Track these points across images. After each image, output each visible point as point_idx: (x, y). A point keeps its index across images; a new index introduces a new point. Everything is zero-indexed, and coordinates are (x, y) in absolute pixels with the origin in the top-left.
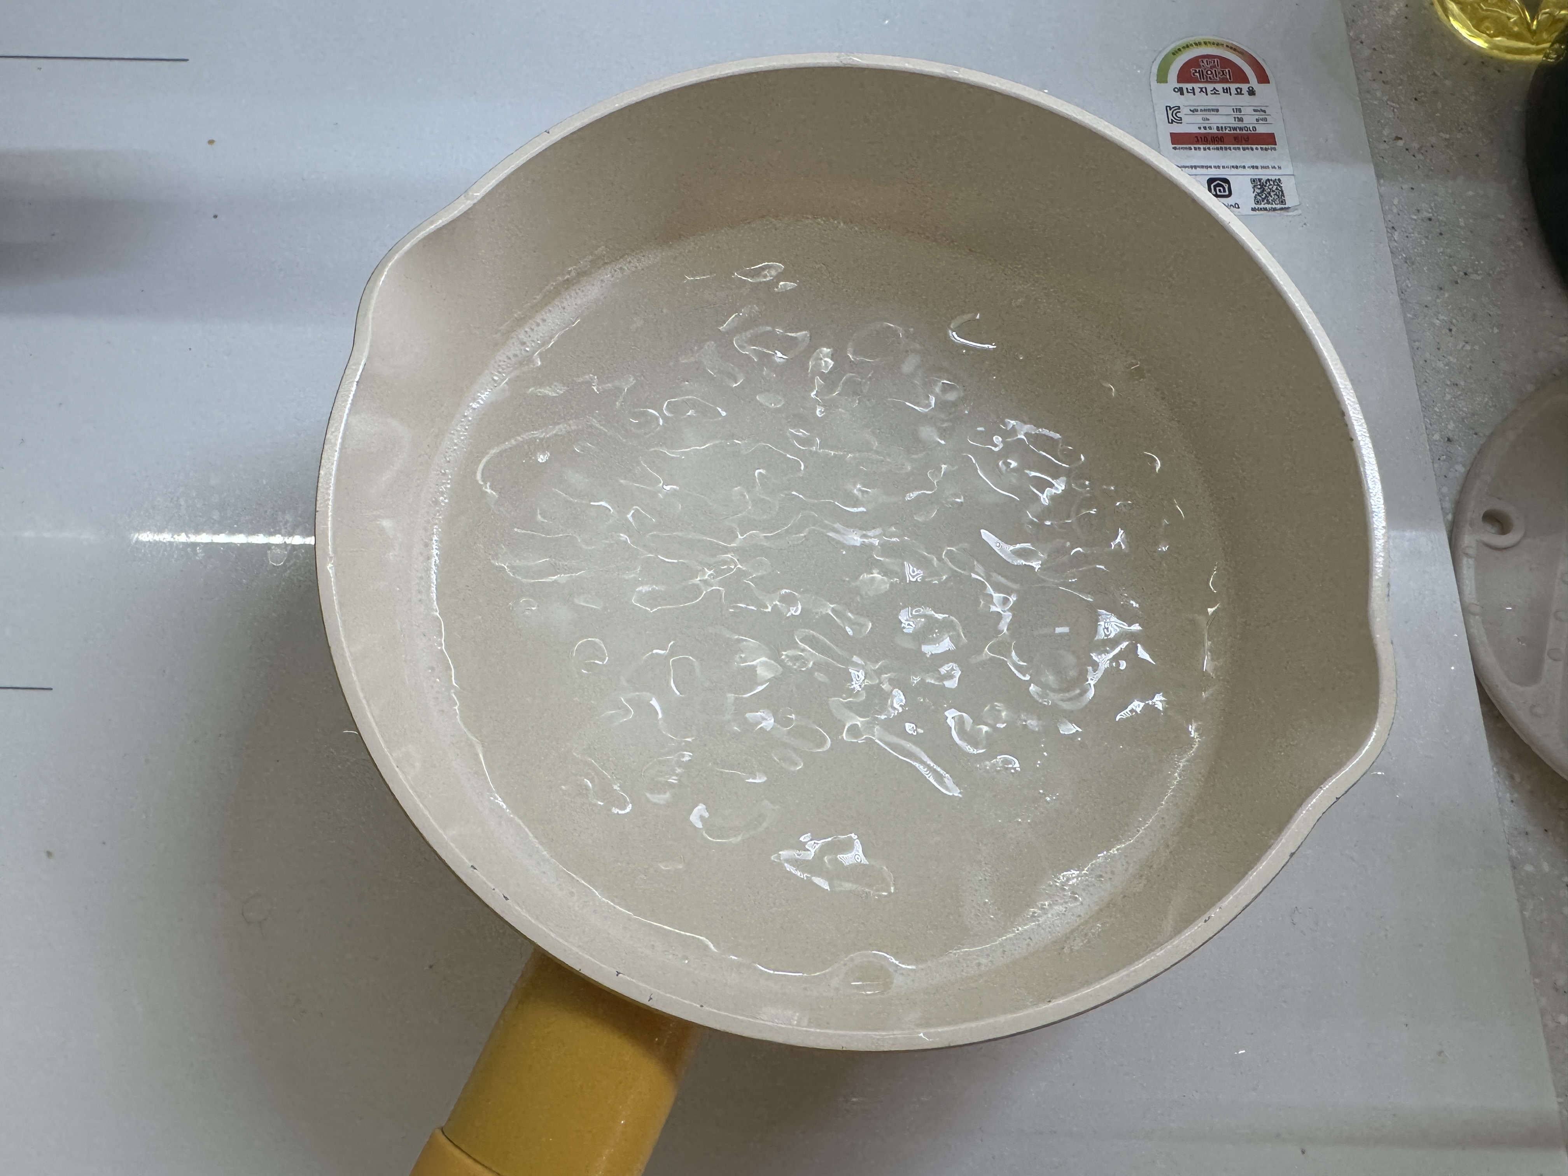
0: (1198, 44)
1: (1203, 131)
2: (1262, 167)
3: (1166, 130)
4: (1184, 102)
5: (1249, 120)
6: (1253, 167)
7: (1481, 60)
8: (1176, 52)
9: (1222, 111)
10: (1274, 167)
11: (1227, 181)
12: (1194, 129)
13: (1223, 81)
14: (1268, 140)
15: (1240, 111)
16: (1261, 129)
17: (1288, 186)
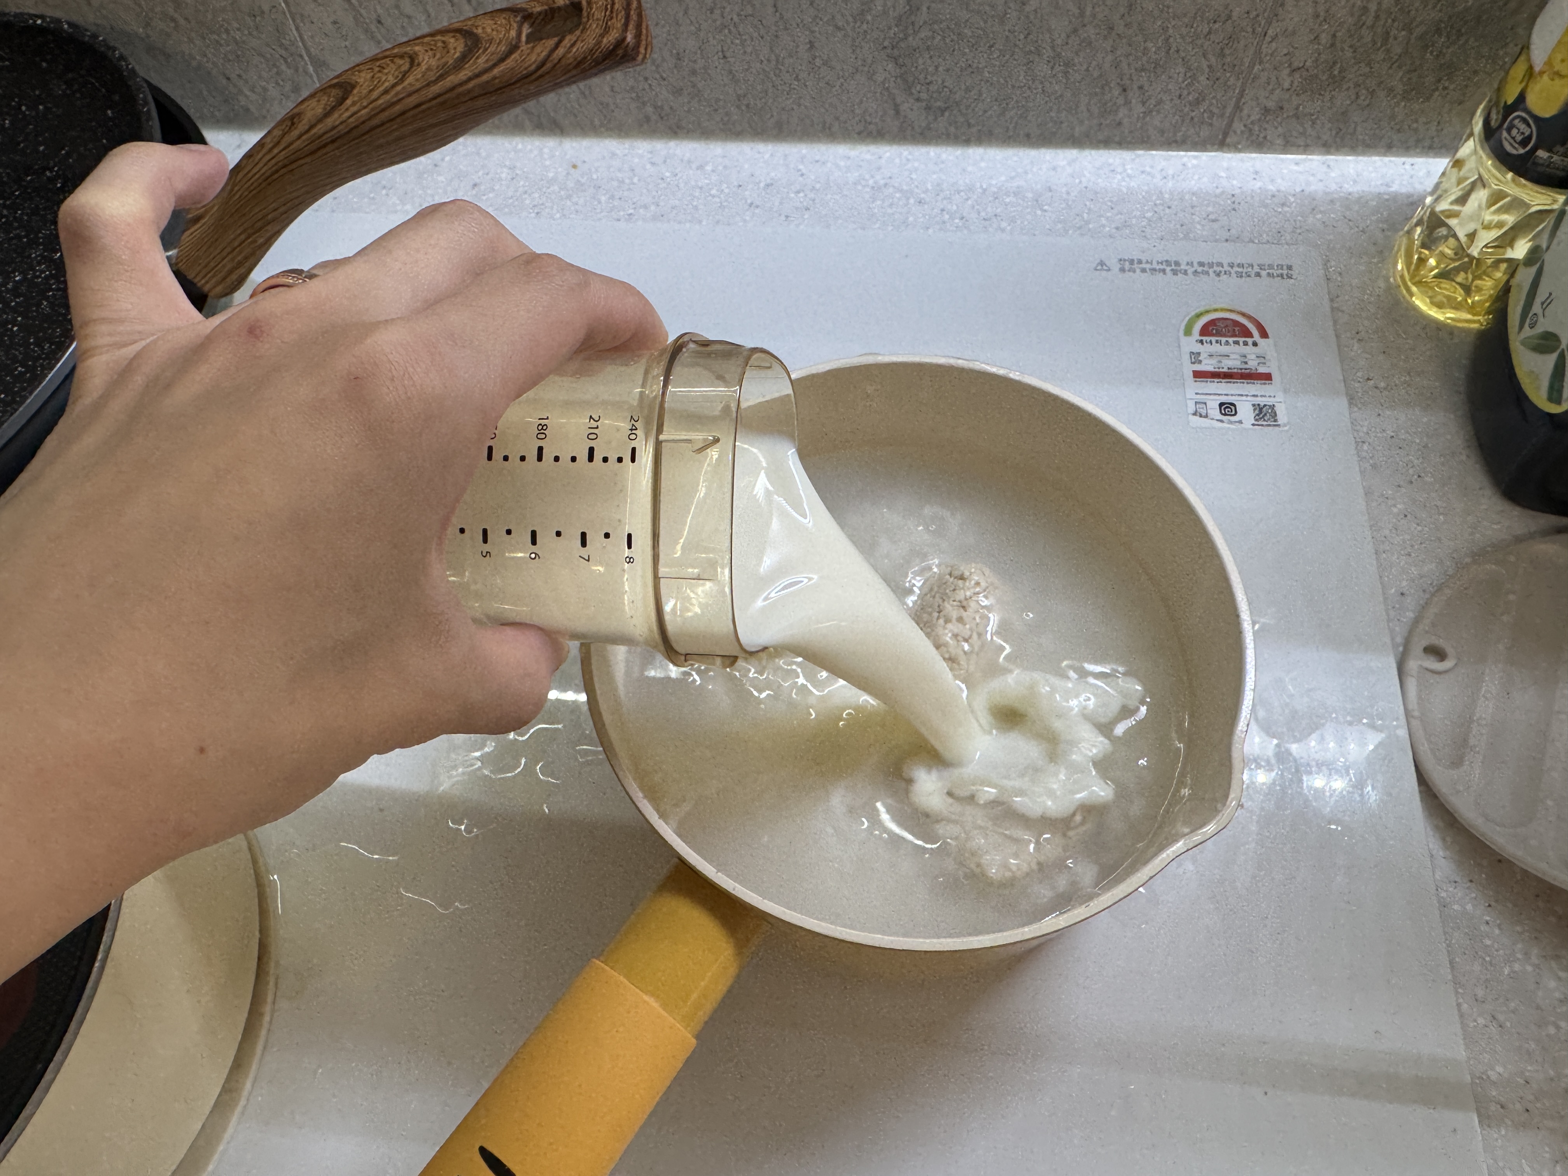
0: (1216, 310)
1: (1217, 370)
2: (1262, 396)
3: (1189, 369)
4: (1205, 349)
5: (1253, 364)
6: (1254, 396)
7: (1439, 326)
8: (1199, 316)
9: (1232, 356)
10: (1270, 396)
11: (1234, 405)
12: (1210, 368)
13: (1234, 336)
14: (1267, 377)
15: (1245, 356)
16: (1262, 370)
17: (1281, 410)
